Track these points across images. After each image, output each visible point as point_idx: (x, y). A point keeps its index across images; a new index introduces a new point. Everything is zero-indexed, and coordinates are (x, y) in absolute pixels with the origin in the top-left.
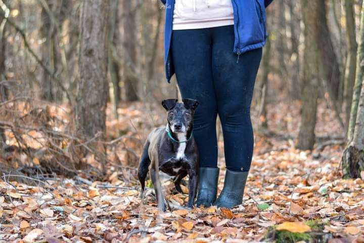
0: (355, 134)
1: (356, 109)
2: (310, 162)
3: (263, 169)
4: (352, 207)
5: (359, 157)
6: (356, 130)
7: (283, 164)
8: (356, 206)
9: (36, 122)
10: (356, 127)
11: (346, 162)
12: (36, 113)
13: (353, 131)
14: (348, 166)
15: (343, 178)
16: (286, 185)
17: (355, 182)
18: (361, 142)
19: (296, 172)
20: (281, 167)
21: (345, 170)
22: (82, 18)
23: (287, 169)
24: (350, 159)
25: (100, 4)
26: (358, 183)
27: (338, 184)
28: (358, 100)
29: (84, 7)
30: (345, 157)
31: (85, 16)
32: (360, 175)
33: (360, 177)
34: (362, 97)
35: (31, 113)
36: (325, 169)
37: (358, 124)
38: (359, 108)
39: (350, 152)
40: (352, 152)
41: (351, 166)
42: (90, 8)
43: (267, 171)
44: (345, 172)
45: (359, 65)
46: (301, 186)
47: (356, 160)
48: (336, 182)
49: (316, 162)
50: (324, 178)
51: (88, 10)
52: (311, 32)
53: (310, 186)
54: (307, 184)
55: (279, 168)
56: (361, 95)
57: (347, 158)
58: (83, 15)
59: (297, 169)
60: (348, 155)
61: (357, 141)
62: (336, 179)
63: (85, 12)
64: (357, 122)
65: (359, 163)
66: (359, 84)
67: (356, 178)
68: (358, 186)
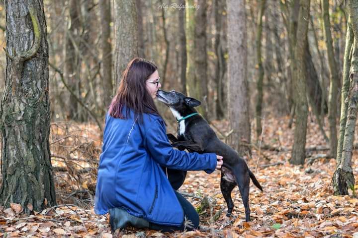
0: (343, 159)
1: (342, 138)
2: (304, 177)
3: (267, 185)
4: (345, 224)
5: (346, 178)
6: (343, 156)
7: (283, 180)
8: (348, 223)
9: (84, 155)
10: (343, 153)
11: (336, 181)
12: (84, 148)
13: (341, 156)
14: (338, 184)
15: (334, 194)
16: (288, 201)
17: (344, 198)
18: (347, 165)
19: (294, 187)
20: (281, 183)
21: (335, 188)
22: (117, 67)
23: (287, 185)
24: (339, 179)
25: (130, 55)
26: (346, 199)
27: (331, 200)
28: (343, 131)
29: (117, 58)
30: (335, 177)
31: (118, 65)
32: (347, 192)
33: (348, 194)
34: (347, 128)
35: (80, 147)
36: (317, 184)
37: (344, 150)
38: (345, 137)
39: (339, 174)
40: (341, 173)
41: (339, 184)
42: (123, 59)
43: (270, 187)
44: (335, 189)
45: (344, 102)
46: (300, 202)
47: (344, 179)
48: (329, 198)
49: (309, 177)
50: (318, 194)
51: (121, 60)
52: (300, 67)
53: (308, 202)
54: (305, 201)
55: (279, 184)
56: (346, 126)
57: (337, 178)
58: (117, 64)
59: (294, 184)
60: (337, 176)
61: (344, 164)
62: (328, 196)
63: (119, 61)
64: (343, 149)
65: (347, 182)
66: (344, 117)
67: (345, 195)
68: (346, 202)
